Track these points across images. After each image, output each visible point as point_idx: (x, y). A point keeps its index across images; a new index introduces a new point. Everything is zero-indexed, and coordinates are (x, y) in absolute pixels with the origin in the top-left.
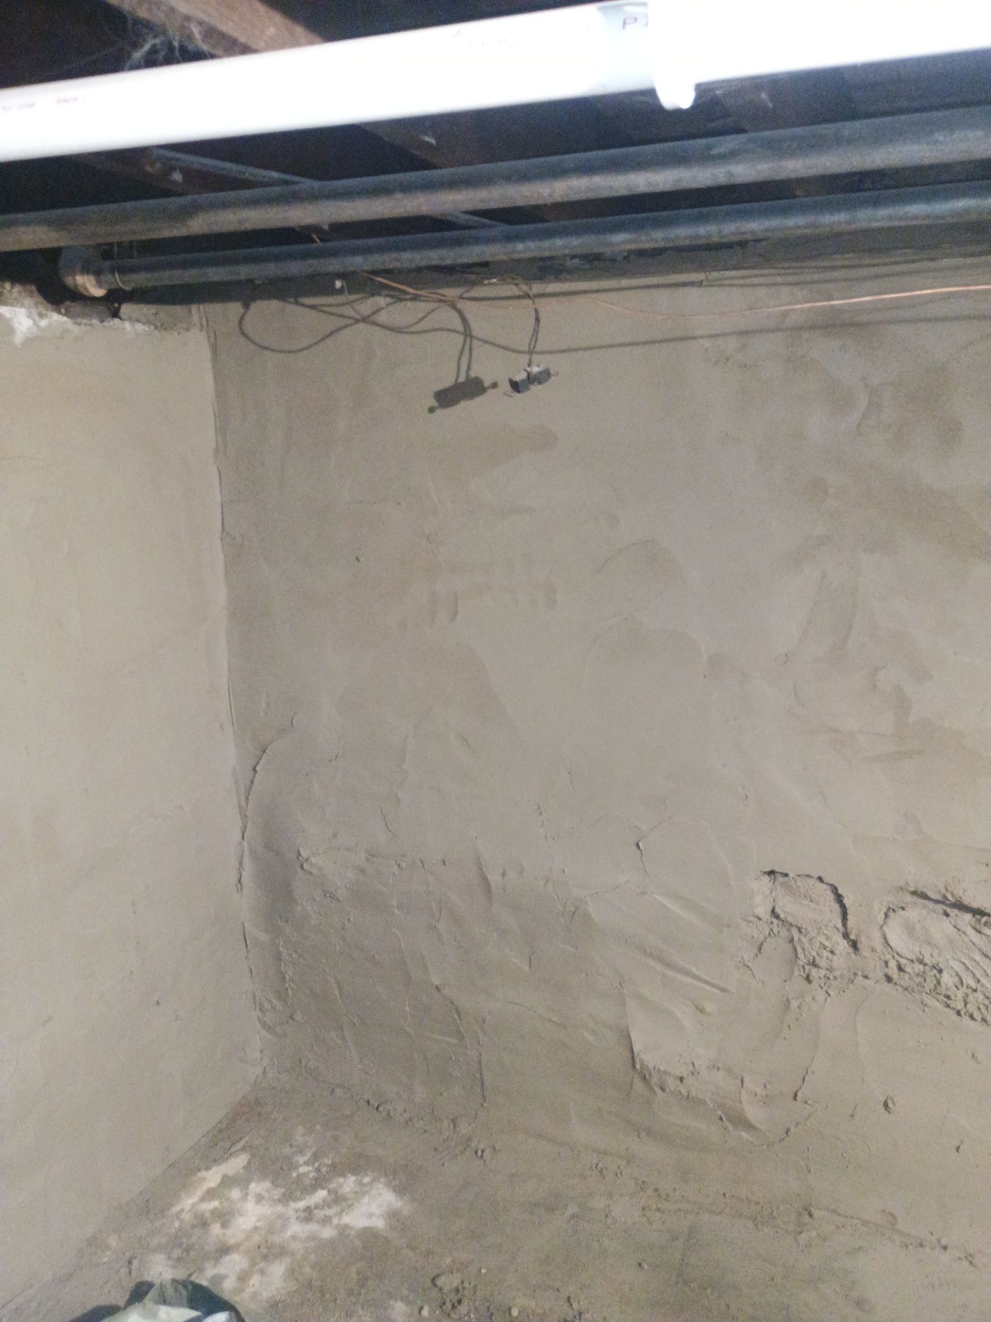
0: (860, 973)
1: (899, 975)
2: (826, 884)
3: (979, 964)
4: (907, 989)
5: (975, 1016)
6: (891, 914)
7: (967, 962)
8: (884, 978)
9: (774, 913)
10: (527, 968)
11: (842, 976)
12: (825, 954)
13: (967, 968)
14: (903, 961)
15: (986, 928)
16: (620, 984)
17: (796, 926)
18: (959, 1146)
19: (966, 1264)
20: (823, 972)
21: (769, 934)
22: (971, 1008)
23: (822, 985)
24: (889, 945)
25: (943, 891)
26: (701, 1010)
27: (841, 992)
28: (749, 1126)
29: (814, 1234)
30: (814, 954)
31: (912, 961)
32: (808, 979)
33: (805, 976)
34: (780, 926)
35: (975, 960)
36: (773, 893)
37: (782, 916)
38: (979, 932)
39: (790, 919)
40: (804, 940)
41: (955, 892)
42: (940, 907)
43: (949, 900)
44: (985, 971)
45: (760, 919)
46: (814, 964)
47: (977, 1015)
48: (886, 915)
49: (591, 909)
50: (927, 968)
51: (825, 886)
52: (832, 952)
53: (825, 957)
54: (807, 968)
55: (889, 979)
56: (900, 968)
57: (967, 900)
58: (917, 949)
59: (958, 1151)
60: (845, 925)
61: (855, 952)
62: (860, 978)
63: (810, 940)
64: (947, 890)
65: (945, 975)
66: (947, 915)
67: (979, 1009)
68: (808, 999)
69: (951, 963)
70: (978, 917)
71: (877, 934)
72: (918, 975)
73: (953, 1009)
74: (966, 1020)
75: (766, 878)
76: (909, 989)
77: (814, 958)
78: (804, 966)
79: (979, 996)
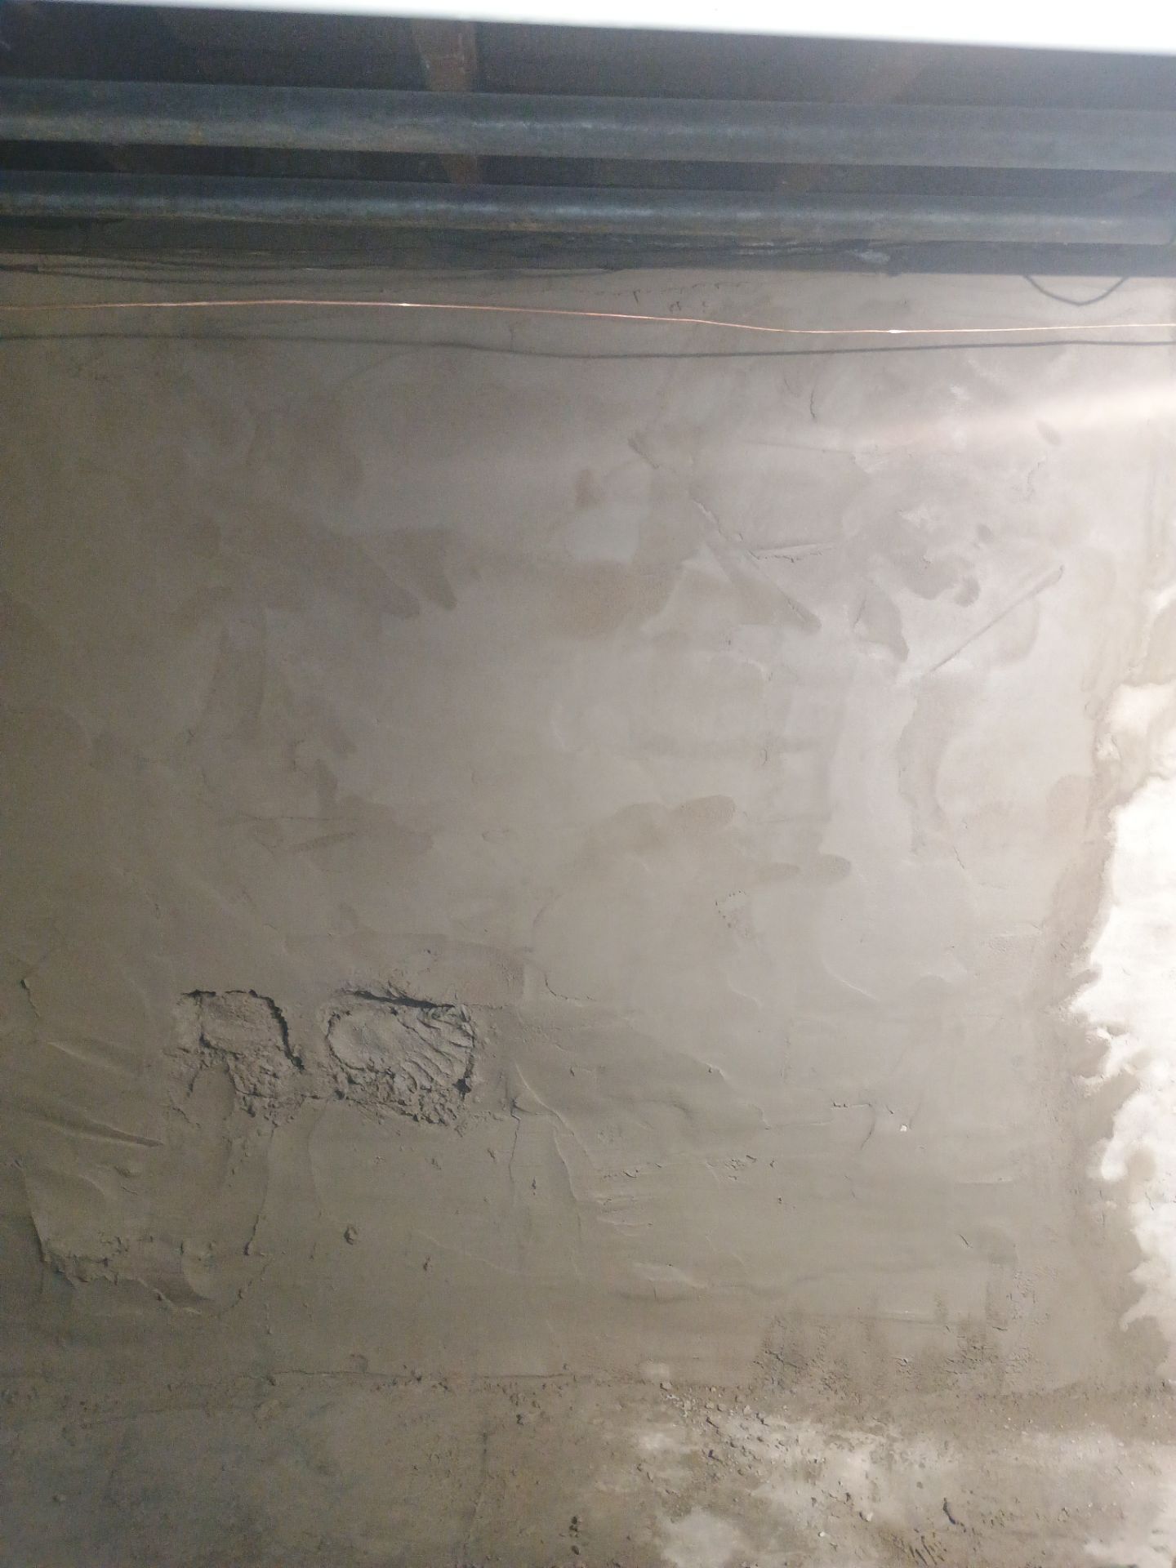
0: (308, 1094)
1: (350, 1088)
2: (261, 997)
3: (430, 1060)
4: (359, 1103)
5: (432, 1119)
6: (336, 1021)
7: (419, 1062)
8: (335, 1094)
9: (203, 1042)
11: (288, 1101)
12: (267, 1078)
13: (420, 1068)
14: (353, 1072)
15: (435, 1020)
16: (16, 1162)
17: (231, 1053)
18: (426, 1264)
19: (441, 1390)
20: (267, 1100)
21: (201, 1067)
22: (428, 1110)
23: (267, 1116)
24: (336, 1056)
25: (387, 986)
26: (124, 1173)
27: (290, 1120)
28: (196, 1299)
29: (275, 1402)
30: (254, 1080)
31: (362, 1070)
32: (251, 1111)
33: (246, 1108)
34: (213, 1055)
35: (427, 1058)
36: (201, 1018)
37: (213, 1043)
38: (429, 1026)
39: (222, 1045)
40: (242, 1067)
41: (399, 986)
42: (387, 1006)
43: (394, 996)
44: (439, 1069)
45: (187, 1052)
46: (255, 1093)
47: (434, 1118)
48: (330, 1022)
50: (379, 1075)
51: (260, 1001)
52: (275, 1075)
53: (266, 1082)
54: (248, 1098)
55: (340, 1095)
56: (351, 1081)
57: (413, 993)
58: (366, 1056)
59: (426, 1270)
60: (285, 1041)
61: (300, 1071)
62: (309, 1100)
63: (249, 1066)
64: (390, 985)
65: (398, 1079)
66: (395, 1013)
67: (436, 1109)
68: (253, 1135)
69: (402, 1065)
70: (426, 1010)
71: (322, 1048)
72: (370, 1084)
73: (409, 1115)
74: (423, 1125)
75: (191, 1000)
76: (362, 1102)
77: (255, 1085)
78: (244, 1098)
79: (435, 1096)
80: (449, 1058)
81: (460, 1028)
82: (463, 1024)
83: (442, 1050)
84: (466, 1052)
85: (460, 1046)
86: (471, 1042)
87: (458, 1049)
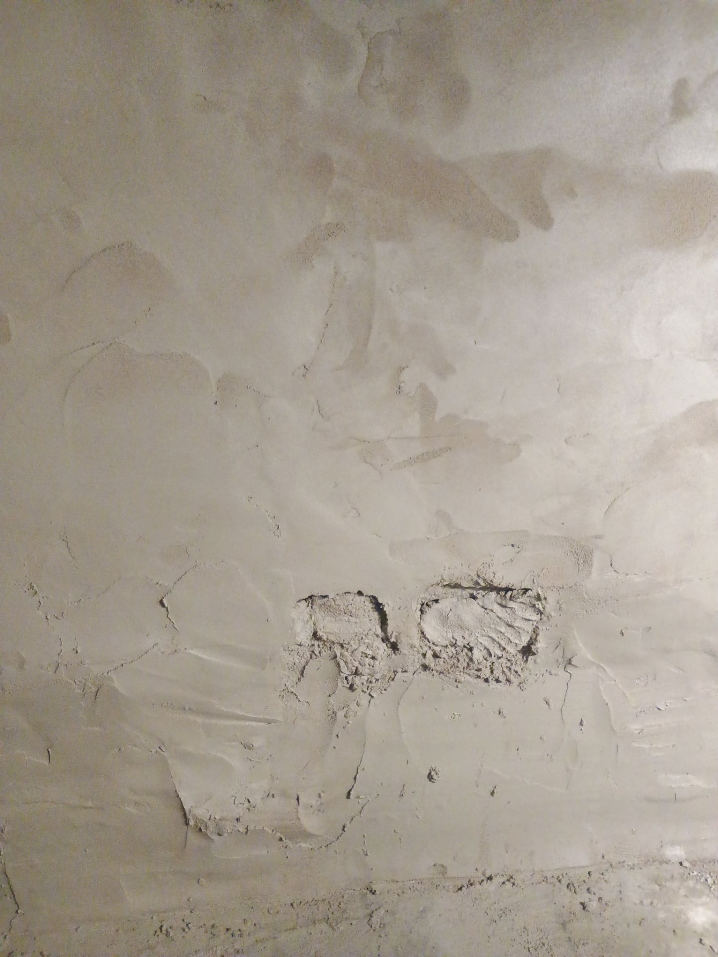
0: (400, 670)
1: (435, 662)
2: (366, 596)
3: (504, 634)
4: (443, 673)
5: (500, 679)
6: (426, 609)
7: (494, 635)
8: (421, 668)
9: (315, 635)
10: (46, 763)
11: (384, 677)
12: (367, 660)
13: (494, 640)
14: (437, 649)
15: (511, 602)
17: (339, 643)
18: (493, 792)
19: (509, 885)
20: (366, 678)
21: (311, 657)
22: (497, 673)
23: (365, 690)
24: (426, 638)
25: (475, 578)
26: (248, 747)
27: (383, 692)
28: (306, 835)
30: (356, 664)
31: (446, 647)
32: (351, 688)
33: (348, 686)
34: (321, 646)
35: (501, 632)
36: (313, 618)
37: (324, 637)
38: (505, 607)
39: (332, 638)
40: (346, 653)
41: (487, 577)
42: (467, 592)
43: (479, 585)
44: (509, 639)
45: (302, 646)
46: (356, 673)
47: (502, 678)
48: (422, 611)
49: (117, 684)
50: (460, 650)
51: (364, 599)
53: (367, 664)
54: (350, 678)
55: (425, 667)
56: (435, 656)
57: (496, 582)
58: (450, 636)
59: (493, 796)
60: (384, 630)
61: (394, 653)
62: (399, 675)
63: (352, 652)
64: (478, 576)
65: (475, 651)
66: (474, 597)
67: (503, 672)
68: (353, 706)
69: (480, 640)
70: (503, 593)
71: (415, 632)
72: (452, 657)
73: (483, 678)
74: (493, 683)
75: (304, 605)
76: (444, 672)
77: (357, 668)
78: (346, 678)
79: (503, 660)
80: (518, 632)
81: (534, 606)
82: (536, 603)
83: (516, 624)
84: (533, 624)
85: (529, 620)
86: (539, 616)
87: (526, 623)
